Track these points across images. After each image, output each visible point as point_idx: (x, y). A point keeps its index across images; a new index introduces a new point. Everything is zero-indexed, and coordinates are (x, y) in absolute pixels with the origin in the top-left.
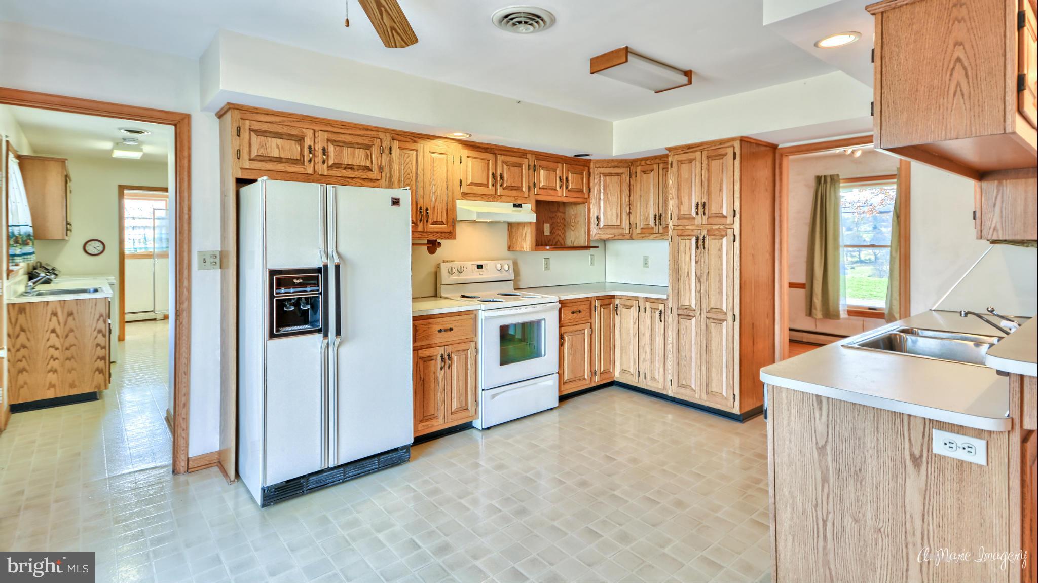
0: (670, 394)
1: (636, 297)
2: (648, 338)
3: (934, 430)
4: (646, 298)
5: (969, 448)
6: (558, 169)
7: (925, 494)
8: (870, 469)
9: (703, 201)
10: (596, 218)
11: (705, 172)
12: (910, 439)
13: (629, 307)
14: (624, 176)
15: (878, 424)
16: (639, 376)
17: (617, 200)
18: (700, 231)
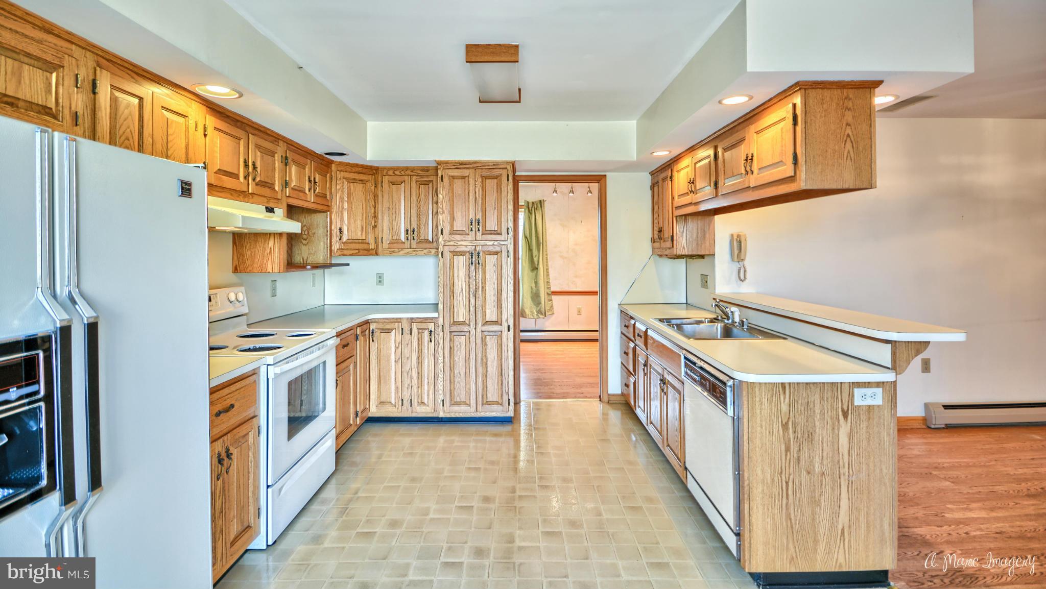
0: (441, 415)
1: (397, 319)
2: (415, 361)
3: (855, 389)
4: (412, 319)
5: (873, 396)
6: (307, 166)
7: (850, 436)
8: (818, 430)
9: (477, 218)
10: (338, 231)
11: (479, 189)
12: (842, 400)
13: (389, 331)
14: (369, 184)
15: (823, 394)
16: (402, 405)
17: (361, 210)
18: (474, 247)
